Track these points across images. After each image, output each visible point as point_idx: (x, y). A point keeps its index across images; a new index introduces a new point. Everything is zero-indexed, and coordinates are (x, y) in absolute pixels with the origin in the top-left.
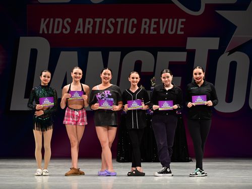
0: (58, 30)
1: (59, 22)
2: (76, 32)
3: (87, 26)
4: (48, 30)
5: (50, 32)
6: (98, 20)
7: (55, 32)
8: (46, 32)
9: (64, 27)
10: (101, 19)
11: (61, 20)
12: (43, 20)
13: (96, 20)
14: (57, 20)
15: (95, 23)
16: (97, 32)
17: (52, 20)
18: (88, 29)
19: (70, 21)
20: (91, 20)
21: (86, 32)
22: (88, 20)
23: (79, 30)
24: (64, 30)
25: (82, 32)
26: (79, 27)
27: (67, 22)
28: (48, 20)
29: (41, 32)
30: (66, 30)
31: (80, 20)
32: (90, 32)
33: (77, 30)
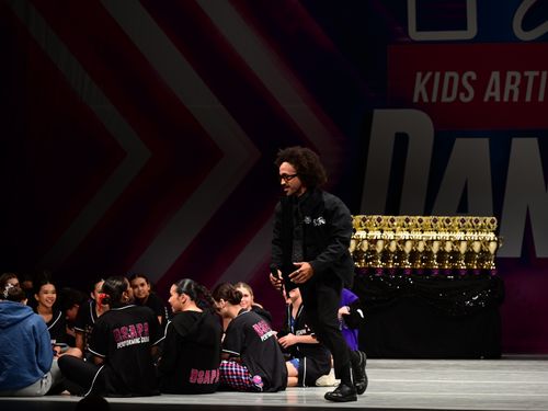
0: (449, 94)
1: (451, 79)
2: (486, 99)
3: (508, 87)
4: (430, 96)
5: (434, 100)
6: (531, 74)
7: (445, 99)
8: (426, 99)
9: (461, 88)
10: (537, 73)
11: (456, 75)
12: (419, 75)
13: (526, 74)
14: (448, 75)
15: (524, 80)
16: (528, 98)
17: (438, 74)
18: (512, 92)
19: (474, 77)
20: (518, 75)
21: (506, 99)
22: (510, 74)
23: (492, 94)
24: (462, 95)
25: (498, 99)
26: (493, 90)
27: (469, 79)
28: (429, 74)
29: (416, 99)
30: (467, 95)
31: (495, 75)
32: (515, 99)
33: (488, 94)
